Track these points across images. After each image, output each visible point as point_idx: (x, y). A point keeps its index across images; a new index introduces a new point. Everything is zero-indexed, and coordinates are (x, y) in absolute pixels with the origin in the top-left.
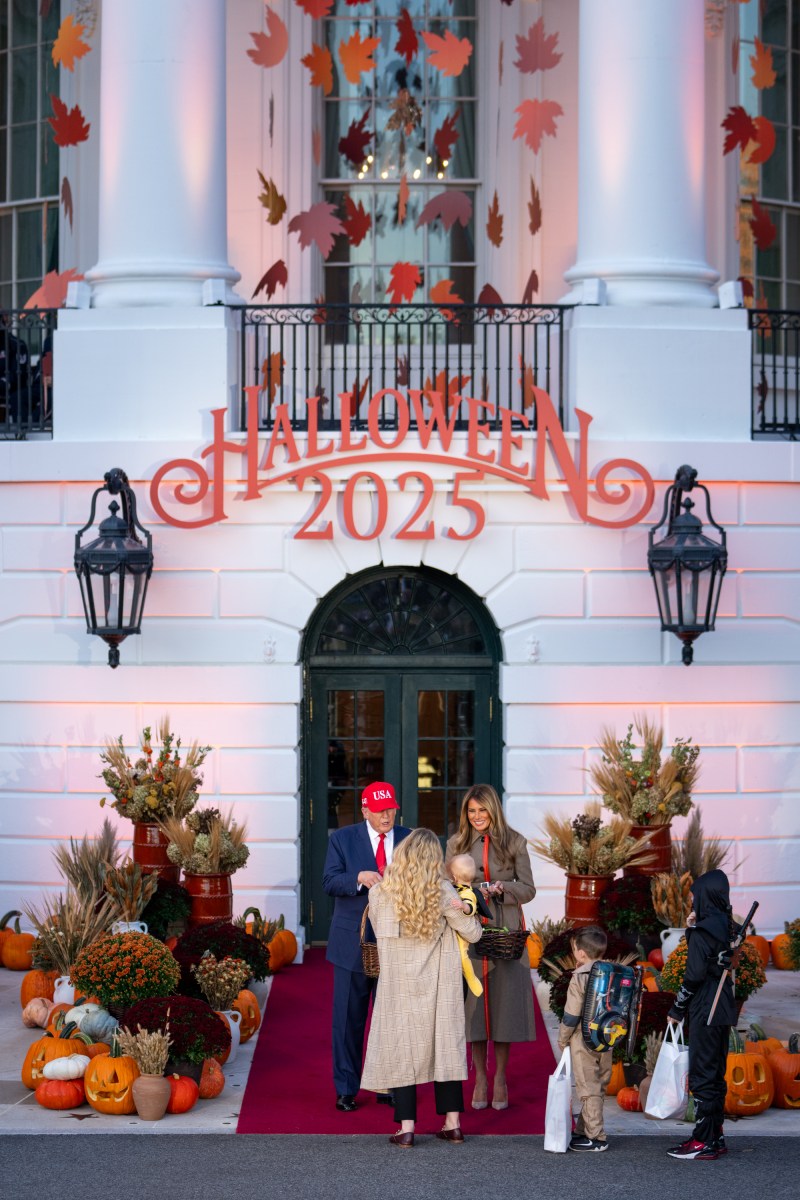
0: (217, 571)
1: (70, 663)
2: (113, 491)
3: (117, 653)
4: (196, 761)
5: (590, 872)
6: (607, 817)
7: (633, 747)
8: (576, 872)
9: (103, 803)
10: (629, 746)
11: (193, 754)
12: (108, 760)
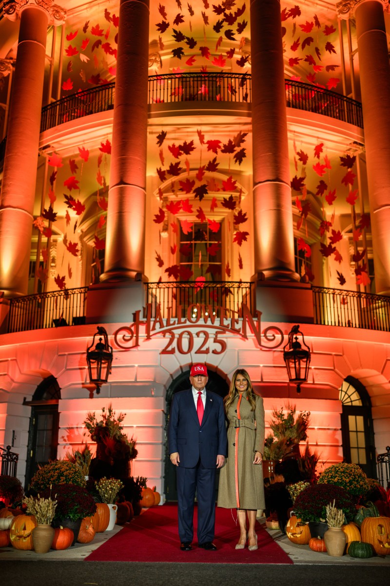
0: (136, 365)
1: (86, 398)
2: (101, 335)
3: (99, 389)
4: (120, 420)
5: (271, 459)
6: (276, 440)
7: (284, 415)
8: (265, 459)
9: (84, 435)
10: (282, 415)
11: (120, 417)
12: (89, 420)
